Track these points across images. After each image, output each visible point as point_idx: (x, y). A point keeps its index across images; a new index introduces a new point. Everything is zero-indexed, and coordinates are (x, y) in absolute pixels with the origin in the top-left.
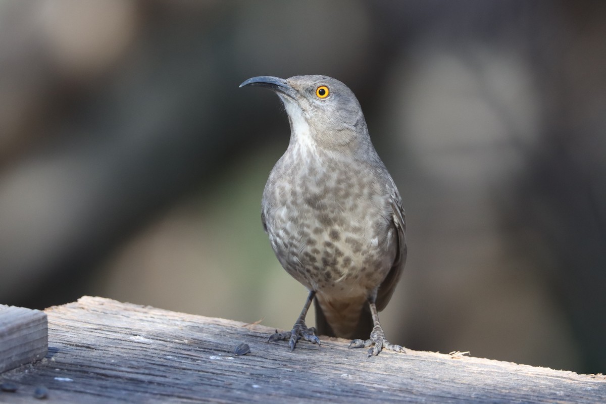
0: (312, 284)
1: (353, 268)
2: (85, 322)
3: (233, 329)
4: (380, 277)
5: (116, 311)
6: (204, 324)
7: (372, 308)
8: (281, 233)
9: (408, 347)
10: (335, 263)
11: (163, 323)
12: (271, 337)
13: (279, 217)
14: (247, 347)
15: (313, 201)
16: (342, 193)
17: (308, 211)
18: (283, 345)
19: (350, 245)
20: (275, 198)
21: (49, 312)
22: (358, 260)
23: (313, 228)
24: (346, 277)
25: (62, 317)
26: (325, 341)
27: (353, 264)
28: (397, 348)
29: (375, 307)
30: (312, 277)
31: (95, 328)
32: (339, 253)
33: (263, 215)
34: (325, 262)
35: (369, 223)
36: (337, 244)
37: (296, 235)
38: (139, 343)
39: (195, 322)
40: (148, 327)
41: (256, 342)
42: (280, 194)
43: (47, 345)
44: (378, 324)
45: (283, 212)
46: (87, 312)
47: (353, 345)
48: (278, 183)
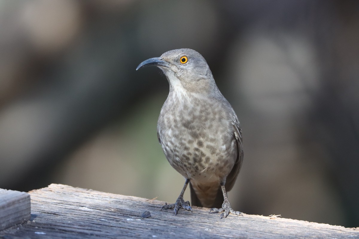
0: (187, 174)
1: (211, 164)
2: (53, 199)
3: (141, 202)
4: (228, 170)
5: (71, 192)
6: (123, 199)
7: (223, 189)
8: (169, 144)
9: (244, 213)
10: (201, 160)
11: (99, 199)
12: (163, 207)
13: (168, 135)
14: (149, 213)
15: (187, 125)
16: (203, 118)
17: (184, 131)
18: (170, 212)
19: (209, 150)
20: (164, 124)
21: (31, 193)
22: (214, 159)
23: (188, 140)
24: (207, 169)
25: (39, 196)
26: (195, 209)
27: (211, 161)
28: (238, 213)
29: (224, 189)
30: (187, 169)
31: (58, 202)
32: (203, 155)
33: (158, 133)
34: (195, 160)
35: (220, 136)
36: (202, 149)
37: (178, 145)
38: (85, 211)
39: (118, 199)
40: (90, 202)
41: (154, 210)
42: (167, 122)
43: (30, 213)
44: (226, 199)
45: (169, 132)
46: (54, 193)
47: (212, 211)
48: (166, 116)
